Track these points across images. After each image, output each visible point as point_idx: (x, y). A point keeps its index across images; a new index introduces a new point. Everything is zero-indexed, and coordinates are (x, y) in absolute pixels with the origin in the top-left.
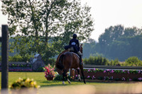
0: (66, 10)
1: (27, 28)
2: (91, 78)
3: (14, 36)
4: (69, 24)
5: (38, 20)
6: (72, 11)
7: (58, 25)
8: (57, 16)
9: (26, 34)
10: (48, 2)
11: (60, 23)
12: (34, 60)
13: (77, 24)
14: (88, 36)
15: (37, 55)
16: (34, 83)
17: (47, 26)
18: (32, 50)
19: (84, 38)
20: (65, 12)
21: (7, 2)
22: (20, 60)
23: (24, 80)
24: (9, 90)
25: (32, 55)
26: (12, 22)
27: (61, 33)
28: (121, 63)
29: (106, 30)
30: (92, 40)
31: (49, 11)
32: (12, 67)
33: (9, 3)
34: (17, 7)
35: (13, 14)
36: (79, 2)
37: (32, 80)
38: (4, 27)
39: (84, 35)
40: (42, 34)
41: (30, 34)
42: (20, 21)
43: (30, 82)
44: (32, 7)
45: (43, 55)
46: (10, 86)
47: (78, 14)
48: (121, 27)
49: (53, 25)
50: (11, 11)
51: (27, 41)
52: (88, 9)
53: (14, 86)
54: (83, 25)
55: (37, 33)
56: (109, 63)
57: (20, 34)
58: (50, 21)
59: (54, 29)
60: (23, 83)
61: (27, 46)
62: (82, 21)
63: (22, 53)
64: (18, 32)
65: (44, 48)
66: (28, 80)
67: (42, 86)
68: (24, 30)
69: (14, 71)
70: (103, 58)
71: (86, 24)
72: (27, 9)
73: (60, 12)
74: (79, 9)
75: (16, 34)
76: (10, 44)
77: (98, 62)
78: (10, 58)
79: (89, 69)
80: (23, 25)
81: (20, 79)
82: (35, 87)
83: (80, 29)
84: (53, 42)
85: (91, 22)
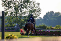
0: (29, 4)
1: (13, 13)
2: (40, 34)
3: (7, 16)
4: (31, 10)
5: (17, 9)
6: (32, 5)
7: (26, 11)
8: (25, 7)
9: (12, 15)
10: (22, 1)
11: (27, 10)
12: (16, 26)
13: (34, 11)
14: (39, 16)
15: (17, 24)
16: (16, 36)
17: (21, 12)
18: (15, 22)
19: (37, 17)
20: (29, 5)
21: (4, 1)
22: (9, 27)
23: (11, 35)
24: (5, 39)
25: (15, 24)
26: (6, 10)
27: (27, 14)
28: (53, 28)
29: (47, 13)
30: (40, 18)
31: (22, 5)
32: (6, 29)
33: (5, 2)
34: (8, 3)
35: (7, 7)
36: (35, 1)
37: (15, 35)
38: (3, 12)
39: (37, 15)
40: (19, 15)
41: (14, 15)
42: (9, 9)
43: (14, 36)
44: (15, 3)
45: (19, 24)
46: (5, 38)
47: (34, 6)
48: (53, 12)
49: (24, 11)
50: (6, 5)
51: (13, 18)
52: (39, 4)
53: (7, 38)
54: (37, 11)
55: (17, 15)
56: (48, 27)
57: (10, 15)
58: (22, 9)
59: (24, 13)
60: (11, 37)
61: (13, 20)
62: (36, 10)
63: (11, 24)
64: (9, 14)
65: (20, 21)
66: (13, 35)
67: (19, 38)
68: (11, 14)
69: (7, 31)
70: (45, 26)
71: (38, 10)
72: (13, 4)
73: (27, 5)
74: (35, 4)
75: (8, 15)
76: (5, 19)
77: (43, 27)
78: (5, 25)
79: (39, 30)
80: (11, 11)
81: (10, 35)
82: (16, 38)
83: (35, 13)
84: (24, 19)
85: (40, 10)
